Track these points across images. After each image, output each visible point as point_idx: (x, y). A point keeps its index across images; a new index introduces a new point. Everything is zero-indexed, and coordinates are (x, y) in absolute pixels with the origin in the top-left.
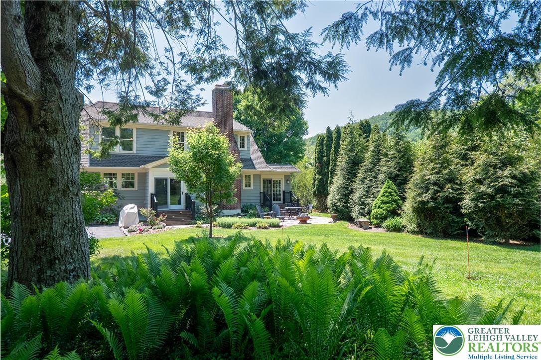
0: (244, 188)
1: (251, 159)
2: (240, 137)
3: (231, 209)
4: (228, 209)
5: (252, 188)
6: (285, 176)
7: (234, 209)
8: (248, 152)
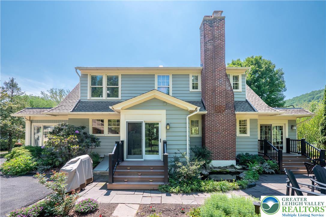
0: (238, 134)
1: (247, 101)
2: (233, 77)
3: (223, 159)
4: (220, 159)
5: (248, 134)
6: (290, 121)
7: (226, 159)
8: (243, 93)
